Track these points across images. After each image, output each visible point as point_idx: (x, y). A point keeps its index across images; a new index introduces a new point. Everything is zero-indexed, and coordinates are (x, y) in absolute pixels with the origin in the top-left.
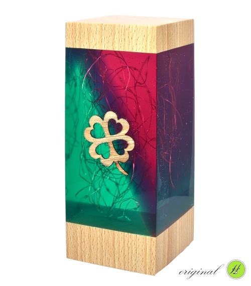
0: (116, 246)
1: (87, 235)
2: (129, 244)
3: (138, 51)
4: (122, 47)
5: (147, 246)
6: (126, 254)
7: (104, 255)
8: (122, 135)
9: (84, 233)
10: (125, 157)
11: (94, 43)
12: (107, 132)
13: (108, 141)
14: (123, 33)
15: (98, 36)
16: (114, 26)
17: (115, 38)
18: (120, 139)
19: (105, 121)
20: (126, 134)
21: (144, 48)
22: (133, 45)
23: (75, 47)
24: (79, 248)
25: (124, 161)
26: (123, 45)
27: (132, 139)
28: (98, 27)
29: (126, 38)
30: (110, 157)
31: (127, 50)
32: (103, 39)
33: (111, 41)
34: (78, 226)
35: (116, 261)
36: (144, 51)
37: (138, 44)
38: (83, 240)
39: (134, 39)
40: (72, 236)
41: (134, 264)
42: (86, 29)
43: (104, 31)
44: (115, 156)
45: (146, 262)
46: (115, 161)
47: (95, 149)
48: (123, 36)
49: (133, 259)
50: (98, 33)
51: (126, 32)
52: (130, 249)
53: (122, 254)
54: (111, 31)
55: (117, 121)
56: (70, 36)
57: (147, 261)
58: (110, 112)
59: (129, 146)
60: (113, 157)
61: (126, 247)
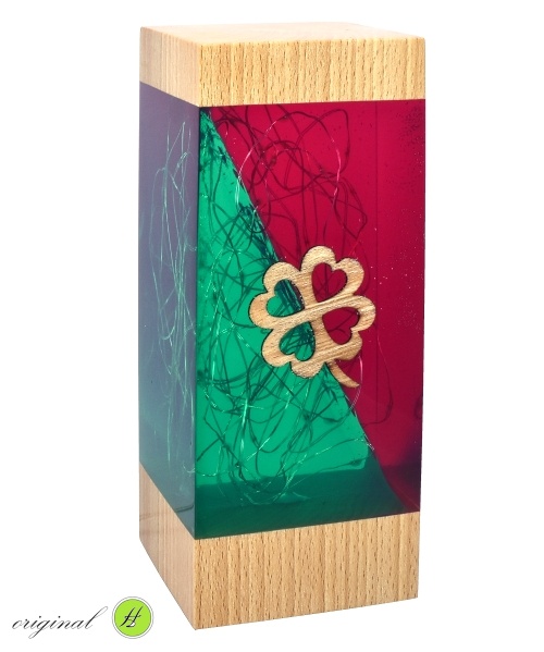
0: (328, 560)
1: (253, 557)
2: (360, 545)
3: (385, 98)
4: (349, 92)
5: (402, 536)
6: (352, 570)
7: (297, 590)
8: (345, 298)
9: (246, 554)
10: (354, 346)
11: (276, 90)
12: (308, 295)
13: (311, 318)
14: (349, 59)
15: (288, 72)
16: (328, 44)
17: (331, 72)
18: (340, 306)
19: (303, 272)
20: (355, 294)
21: (400, 88)
22: (374, 84)
23: (226, 104)
24: (231, 594)
25: (350, 356)
26: (349, 87)
27: (369, 302)
28: (288, 49)
29: (358, 69)
30: (317, 354)
31: (358, 98)
32: (301, 78)
33: (320, 82)
34: (230, 541)
35: (326, 594)
36: (399, 97)
37: (386, 81)
38: (242, 572)
39: (375, 71)
40: (212, 571)
41: (368, 587)
42: (256, 57)
43: (302, 57)
44: (327, 349)
45: (397, 575)
46: (329, 360)
47: (277, 342)
48: (349, 65)
49: (368, 577)
50: (287, 63)
51: (358, 57)
52: (361, 555)
53: (341, 575)
54: (318, 58)
55: (335, 266)
56: (214, 79)
57: (401, 570)
58: (317, 248)
59: (363, 319)
60: (324, 353)
61: (352, 555)
